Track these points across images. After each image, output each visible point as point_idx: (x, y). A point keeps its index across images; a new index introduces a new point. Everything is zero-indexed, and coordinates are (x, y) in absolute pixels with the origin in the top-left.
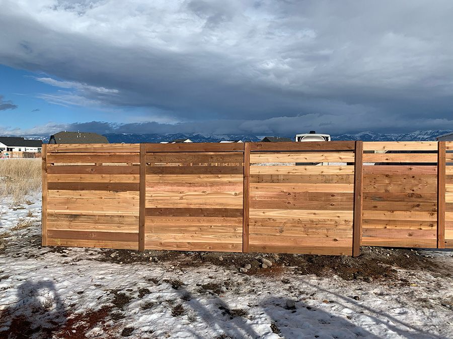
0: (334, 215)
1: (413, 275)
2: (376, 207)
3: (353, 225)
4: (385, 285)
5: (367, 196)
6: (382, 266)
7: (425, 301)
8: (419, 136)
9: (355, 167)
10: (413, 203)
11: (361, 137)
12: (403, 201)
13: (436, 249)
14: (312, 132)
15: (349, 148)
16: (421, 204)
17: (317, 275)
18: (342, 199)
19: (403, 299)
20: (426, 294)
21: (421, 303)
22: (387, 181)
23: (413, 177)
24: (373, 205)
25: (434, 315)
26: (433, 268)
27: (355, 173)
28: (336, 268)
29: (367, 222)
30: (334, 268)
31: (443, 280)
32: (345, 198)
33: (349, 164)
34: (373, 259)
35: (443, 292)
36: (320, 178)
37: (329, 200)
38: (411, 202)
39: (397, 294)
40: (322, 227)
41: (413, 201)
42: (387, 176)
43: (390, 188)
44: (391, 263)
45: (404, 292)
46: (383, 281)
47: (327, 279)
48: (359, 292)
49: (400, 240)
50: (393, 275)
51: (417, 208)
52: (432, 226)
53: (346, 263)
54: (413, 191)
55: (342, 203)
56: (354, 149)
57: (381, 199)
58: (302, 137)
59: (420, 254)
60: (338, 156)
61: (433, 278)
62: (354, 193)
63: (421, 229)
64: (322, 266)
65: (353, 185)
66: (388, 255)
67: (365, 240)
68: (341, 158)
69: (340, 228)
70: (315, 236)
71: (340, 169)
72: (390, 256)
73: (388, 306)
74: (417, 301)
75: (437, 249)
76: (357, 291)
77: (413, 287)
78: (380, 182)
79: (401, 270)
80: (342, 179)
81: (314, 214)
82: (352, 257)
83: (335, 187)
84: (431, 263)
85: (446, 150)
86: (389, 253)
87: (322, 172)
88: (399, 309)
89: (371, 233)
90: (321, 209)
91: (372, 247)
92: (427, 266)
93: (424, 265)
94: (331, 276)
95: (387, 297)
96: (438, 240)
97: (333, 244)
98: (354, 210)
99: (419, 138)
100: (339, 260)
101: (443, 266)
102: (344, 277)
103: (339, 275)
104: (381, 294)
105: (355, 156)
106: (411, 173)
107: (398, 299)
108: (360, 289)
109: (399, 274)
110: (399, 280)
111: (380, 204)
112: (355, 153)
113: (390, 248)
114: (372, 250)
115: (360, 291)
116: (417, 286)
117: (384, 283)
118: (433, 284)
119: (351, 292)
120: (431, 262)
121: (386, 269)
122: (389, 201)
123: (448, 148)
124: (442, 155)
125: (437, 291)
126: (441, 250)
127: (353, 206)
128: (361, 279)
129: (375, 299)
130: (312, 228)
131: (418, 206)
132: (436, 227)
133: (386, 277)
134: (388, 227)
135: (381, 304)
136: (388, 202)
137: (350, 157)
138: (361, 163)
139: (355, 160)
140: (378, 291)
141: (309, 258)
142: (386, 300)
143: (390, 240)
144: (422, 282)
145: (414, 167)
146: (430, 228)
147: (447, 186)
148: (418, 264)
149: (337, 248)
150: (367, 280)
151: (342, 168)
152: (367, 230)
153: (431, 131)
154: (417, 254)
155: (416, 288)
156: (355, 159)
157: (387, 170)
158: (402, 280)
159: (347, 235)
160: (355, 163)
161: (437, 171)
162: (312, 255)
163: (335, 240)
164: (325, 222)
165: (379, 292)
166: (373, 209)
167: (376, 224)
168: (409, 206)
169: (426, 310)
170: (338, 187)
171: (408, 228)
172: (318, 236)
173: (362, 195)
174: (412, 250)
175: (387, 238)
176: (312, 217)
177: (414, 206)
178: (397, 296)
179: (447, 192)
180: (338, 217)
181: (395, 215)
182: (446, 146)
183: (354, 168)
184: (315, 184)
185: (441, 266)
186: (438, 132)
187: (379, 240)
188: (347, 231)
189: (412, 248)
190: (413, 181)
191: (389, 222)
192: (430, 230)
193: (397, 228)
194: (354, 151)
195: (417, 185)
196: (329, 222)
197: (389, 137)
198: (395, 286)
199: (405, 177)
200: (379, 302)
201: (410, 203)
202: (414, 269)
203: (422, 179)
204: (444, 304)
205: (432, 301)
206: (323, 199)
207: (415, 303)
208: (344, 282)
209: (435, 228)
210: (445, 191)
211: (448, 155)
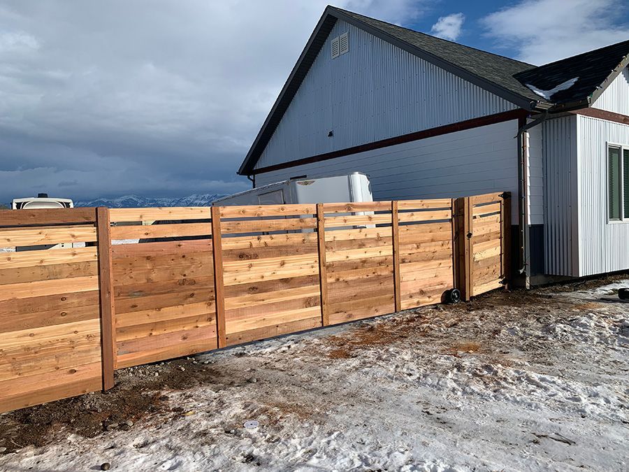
0: (69, 331)
1: (190, 396)
2: (136, 306)
3: (102, 340)
4: (151, 425)
5: (121, 292)
6: (147, 395)
7: (205, 435)
8: (196, 202)
9: (98, 248)
10: (184, 293)
11: (122, 202)
12: (172, 291)
13: (216, 350)
14: (41, 196)
15: (87, 219)
16: (195, 292)
17: (37, 445)
18: (79, 303)
19: (177, 441)
20: (206, 422)
21: (200, 440)
22: (149, 266)
23: (184, 257)
24: (131, 304)
25: (216, 452)
26: (214, 378)
27: (99, 258)
28: (72, 421)
29: (122, 331)
30: (69, 422)
31: (226, 393)
32: (84, 300)
33: (89, 244)
34: (134, 387)
35: (226, 412)
36: (39, 271)
37: (58, 307)
38: (183, 291)
39: (167, 437)
40: (46, 355)
41: (186, 290)
42: (148, 258)
43: (153, 276)
44: (160, 386)
45: (178, 429)
46: (148, 421)
47: (55, 448)
48: (110, 453)
49: (172, 348)
50: (163, 405)
51: (191, 299)
52: (210, 320)
53: (91, 406)
54: (185, 275)
55: (80, 309)
56: (95, 220)
57: (142, 293)
58: (25, 203)
59: (198, 361)
60: (69, 232)
61: (214, 394)
62: (100, 291)
63: (197, 327)
64: (47, 424)
65: (97, 277)
66: (157, 374)
67: (121, 359)
68: (73, 236)
69: (79, 350)
70: (34, 373)
71: (74, 254)
72: (159, 375)
73: (153, 462)
74: (195, 437)
75: (219, 349)
76: (107, 453)
77: (189, 418)
78: (138, 268)
79: (173, 394)
80: (77, 270)
81: (31, 335)
82: (103, 391)
83: (67, 284)
84: (212, 371)
85: (221, 218)
86: (158, 372)
87: (42, 261)
88: (170, 461)
89: (131, 348)
90: (42, 325)
91: (133, 367)
92: (207, 376)
93: (203, 377)
94: (64, 438)
95: (153, 447)
96: (218, 337)
97: (68, 379)
98: (101, 317)
99: (196, 204)
100: (80, 404)
101: (226, 372)
102: (87, 434)
103: (78, 433)
104: (145, 445)
105: (98, 232)
106: (180, 251)
107: (169, 444)
108: (112, 447)
109: (171, 402)
110: (171, 411)
111: (140, 301)
112: (97, 227)
113: (159, 363)
114: (133, 373)
115: (112, 450)
116: (194, 413)
117: (149, 423)
118: (214, 404)
119: (97, 459)
120: (211, 369)
121: (153, 398)
122: (152, 294)
123: (222, 215)
124: (216, 225)
125: (219, 413)
126: (223, 349)
127: (99, 311)
128: (114, 428)
129: (135, 457)
130: (26, 361)
131: (192, 295)
132: (215, 320)
133: (152, 412)
134: (154, 333)
135: (144, 462)
136: (152, 297)
137: (89, 233)
138: (108, 241)
139: (98, 238)
140: (139, 440)
141: (24, 416)
142: (153, 453)
143: (158, 352)
144: (201, 405)
145: (183, 243)
146: (208, 323)
147: (225, 264)
148: (196, 377)
149: (77, 383)
150: (123, 427)
151: (77, 251)
152: (124, 343)
153: (208, 195)
154: (194, 362)
155: (193, 417)
156: (98, 235)
157: (148, 249)
158: (174, 410)
159: (91, 358)
160: (98, 242)
161: (212, 245)
162: (31, 408)
163: (73, 371)
164: (52, 344)
165: (142, 442)
166: (132, 309)
167: (137, 331)
168: (180, 297)
169: (206, 449)
170: (72, 283)
171: (181, 329)
172: (42, 371)
173: (112, 290)
174: (188, 358)
175: (154, 350)
176: (28, 341)
177: (187, 297)
178: (167, 440)
179: (226, 272)
180: (76, 332)
181: (162, 314)
182: (221, 212)
183: (96, 250)
184: (29, 284)
185: (223, 373)
186: (215, 196)
187: (143, 356)
188: (92, 353)
189: (189, 356)
190: (183, 262)
191: (154, 326)
192: (209, 326)
193: (166, 332)
194: (96, 224)
195: (189, 267)
196: (59, 345)
197: (159, 202)
198: (165, 423)
199: (173, 257)
200: (141, 461)
201: (182, 294)
202: (191, 387)
203: (195, 258)
204: (228, 430)
205: (213, 431)
206: (47, 306)
207: (192, 443)
208: (86, 443)
209: (214, 322)
210: (223, 271)
211: (223, 224)
